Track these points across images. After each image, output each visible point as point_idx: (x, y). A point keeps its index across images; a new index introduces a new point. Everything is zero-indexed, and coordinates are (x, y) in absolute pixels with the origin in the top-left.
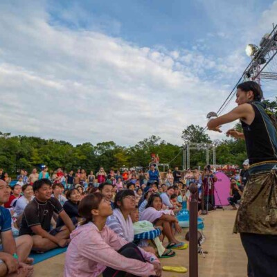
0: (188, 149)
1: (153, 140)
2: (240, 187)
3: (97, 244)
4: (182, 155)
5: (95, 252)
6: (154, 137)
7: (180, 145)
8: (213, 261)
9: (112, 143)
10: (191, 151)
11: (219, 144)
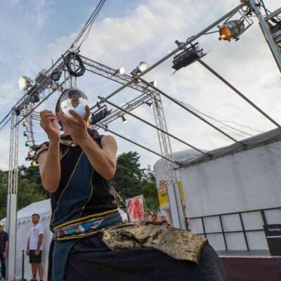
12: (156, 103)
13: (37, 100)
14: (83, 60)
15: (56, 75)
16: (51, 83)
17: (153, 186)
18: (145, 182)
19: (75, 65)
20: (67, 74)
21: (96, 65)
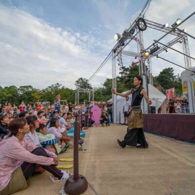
0: (78, 92)
1: (57, 86)
2: (106, 114)
3: (17, 149)
4: (74, 95)
5: (15, 153)
6: (58, 84)
7: (74, 90)
8: (89, 154)
9: (30, 87)
10: (80, 93)
11: (96, 90)
12: (185, 41)
13: (123, 45)
14: (146, 21)
15: (132, 31)
16: (130, 36)
17: (180, 84)
18: (176, 82)
19: (142, 25)
20: (138, 30)
21: (153, 23)
